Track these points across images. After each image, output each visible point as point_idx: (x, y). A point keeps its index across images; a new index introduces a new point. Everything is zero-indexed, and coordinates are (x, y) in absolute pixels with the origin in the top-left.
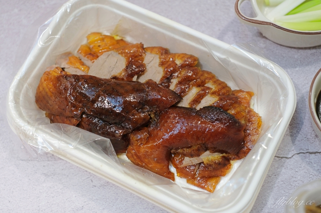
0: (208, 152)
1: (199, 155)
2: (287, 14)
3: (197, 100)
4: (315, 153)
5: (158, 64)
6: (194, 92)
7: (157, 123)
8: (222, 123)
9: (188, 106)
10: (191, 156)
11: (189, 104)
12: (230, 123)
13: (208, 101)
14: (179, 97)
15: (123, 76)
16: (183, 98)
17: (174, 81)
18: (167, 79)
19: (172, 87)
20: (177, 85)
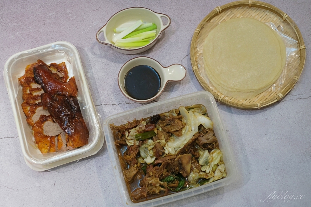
0: (53, 72)
1: (56, 73)
2: (123, 38)
3: (38, 89)
4: (129, 103)
5: (35, 114)
6: (35, 94)
7: (57, 92)
8: (39, 72)
9: (42, 90)
10: (58, 76)
11: (41, 91)
12: (37, 70)
13: (34, 86)
14: (41, 96)
15: (50, 118)
16: (41, 95)
17: (37, 102)
18: (39, 105)
19: (40, 101)
20: (37, 100)
